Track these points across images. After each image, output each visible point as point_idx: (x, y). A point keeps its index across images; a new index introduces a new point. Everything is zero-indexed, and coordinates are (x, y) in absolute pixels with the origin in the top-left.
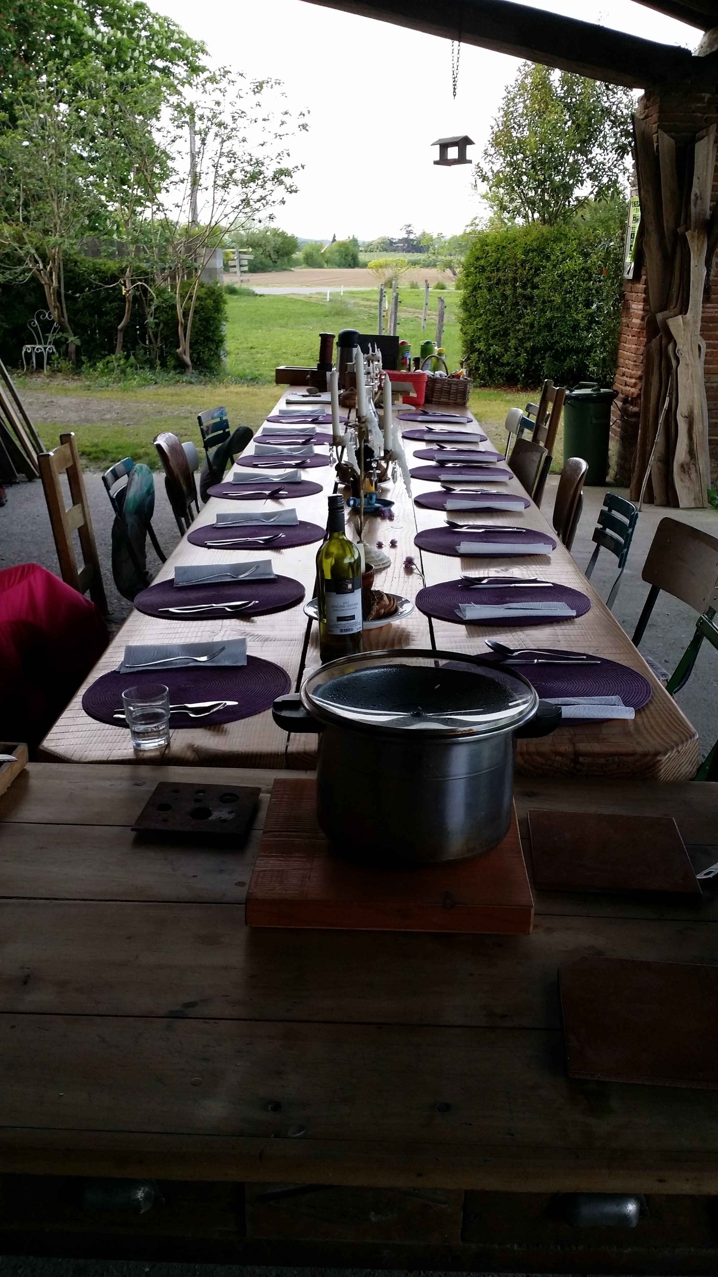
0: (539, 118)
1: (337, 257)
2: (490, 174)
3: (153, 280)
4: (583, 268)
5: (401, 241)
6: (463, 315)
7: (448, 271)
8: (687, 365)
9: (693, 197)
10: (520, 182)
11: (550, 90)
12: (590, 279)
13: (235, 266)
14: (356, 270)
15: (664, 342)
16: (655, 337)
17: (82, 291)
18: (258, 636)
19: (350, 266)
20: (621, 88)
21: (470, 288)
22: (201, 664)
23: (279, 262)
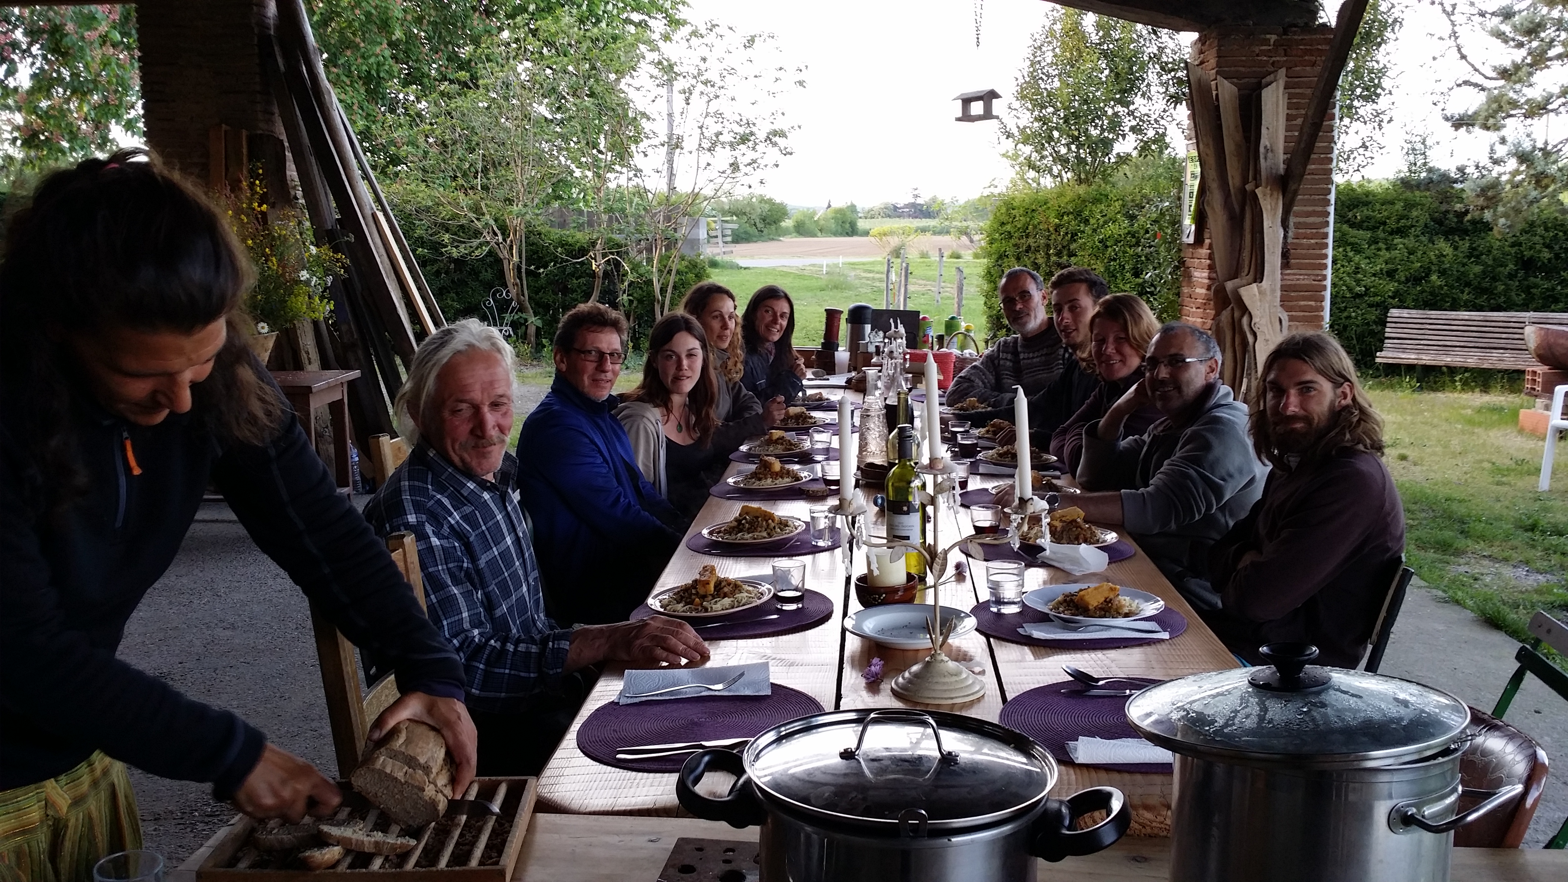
0: (1072, 67)
1: (832, 225)
2: (1015, 131)
3: (627, 253)
4: (1129, 233)
5: (906, 206)
6: (986, 286)
7: (964, 238)
8: (1267, 341)
9: (1262, 150)
10: (1050, 138)
11: (1084, 37)
12: (1138, 244)
13: (716, 237)
14: (855, 239)
15: (1237, 314)
16: (1224, 308)
17: (545, 267)
18: (782, 660)
19: (848, 234)
20: (1166, 30)
21: (995, 257)
22: (717, 693)
23: (766, 231)
